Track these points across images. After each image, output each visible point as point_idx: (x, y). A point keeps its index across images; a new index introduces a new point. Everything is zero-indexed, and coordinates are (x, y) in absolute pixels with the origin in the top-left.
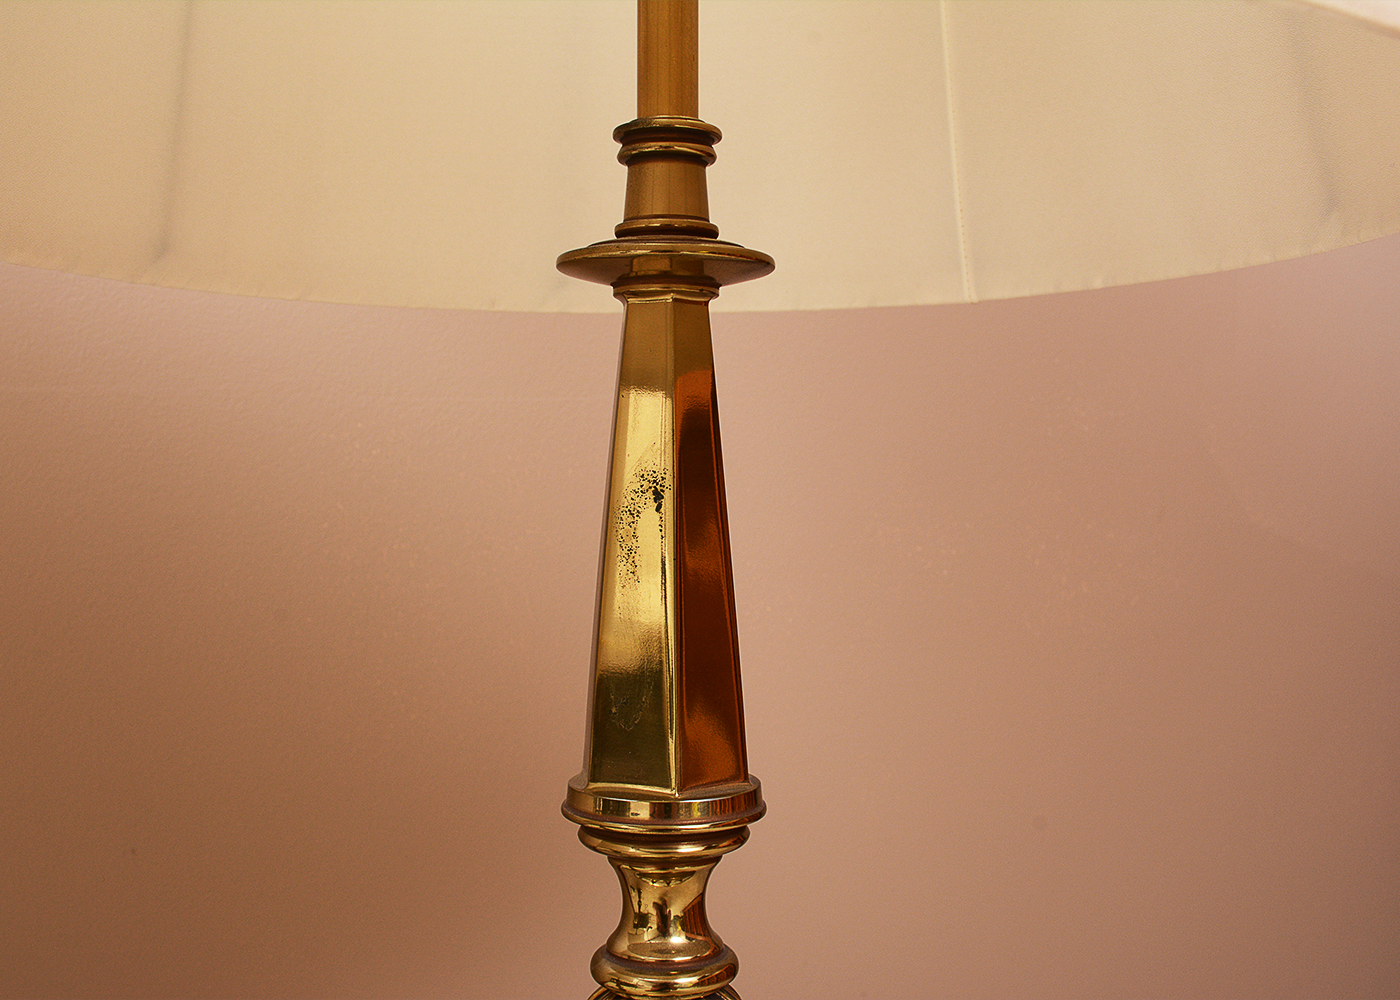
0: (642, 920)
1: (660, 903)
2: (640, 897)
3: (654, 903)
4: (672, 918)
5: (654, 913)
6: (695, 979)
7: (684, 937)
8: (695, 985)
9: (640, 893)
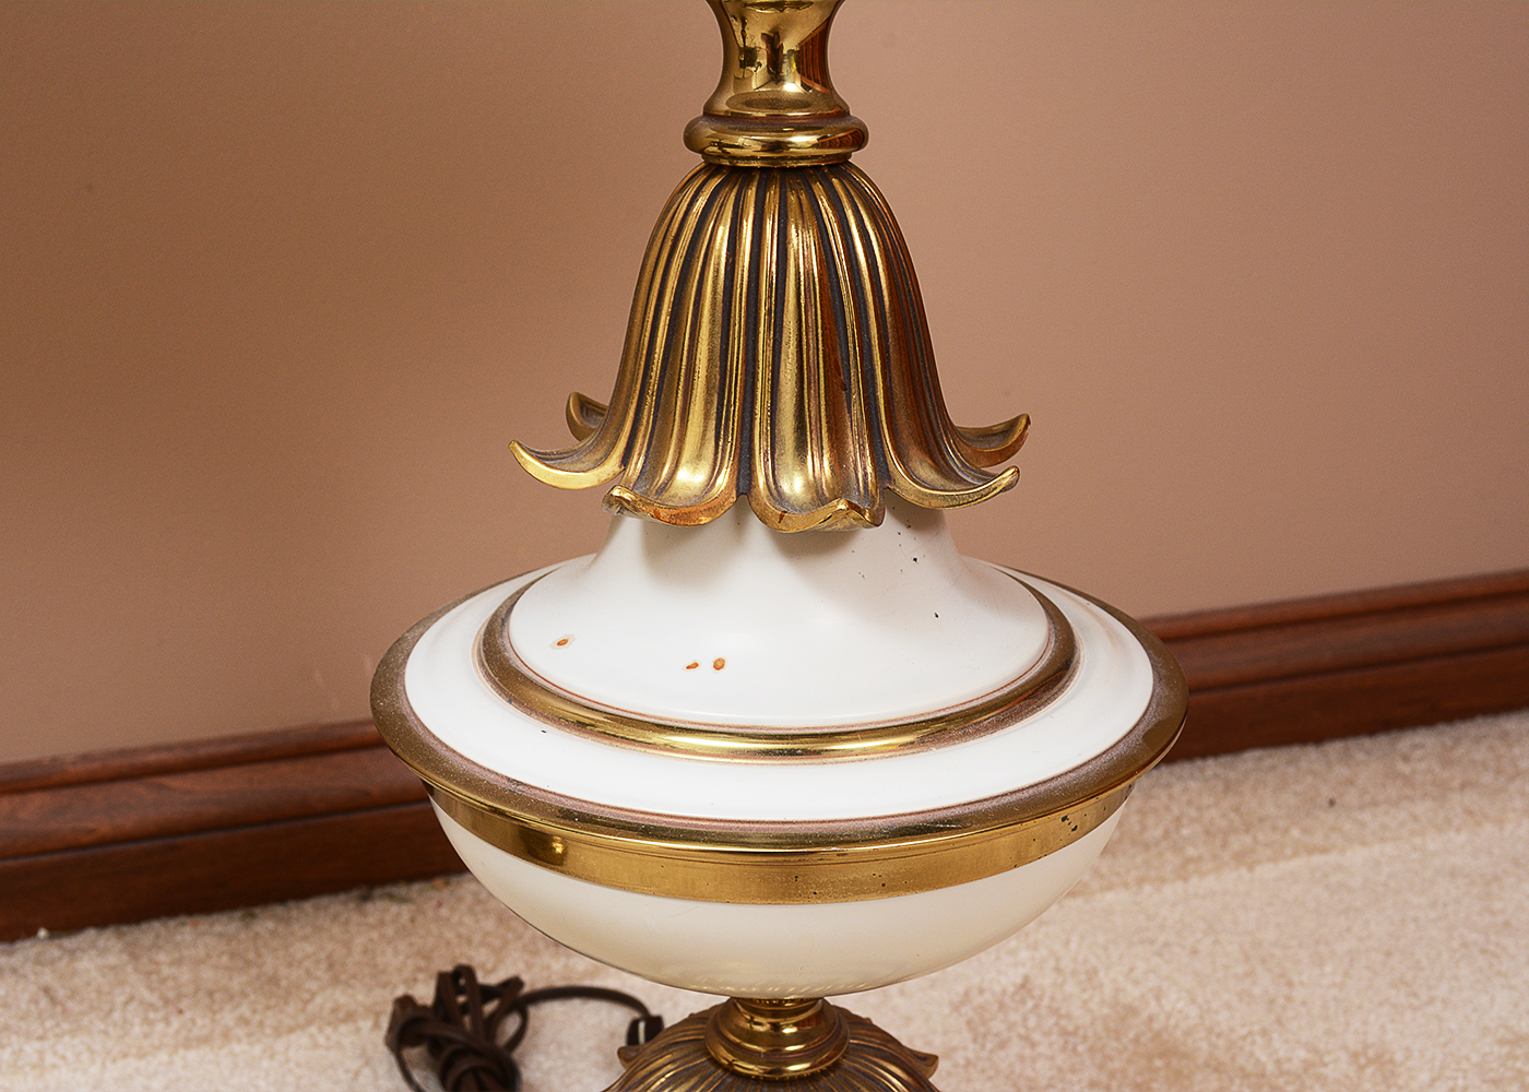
0: (749, 57)
1: (772, 35)
2: (743, 27)
3: (763, 34)
4: (785, 52)
5: (763, 46)
6: (813, 139)
7: (799, 84)
8: (814, 146)
9: (744, 24)
